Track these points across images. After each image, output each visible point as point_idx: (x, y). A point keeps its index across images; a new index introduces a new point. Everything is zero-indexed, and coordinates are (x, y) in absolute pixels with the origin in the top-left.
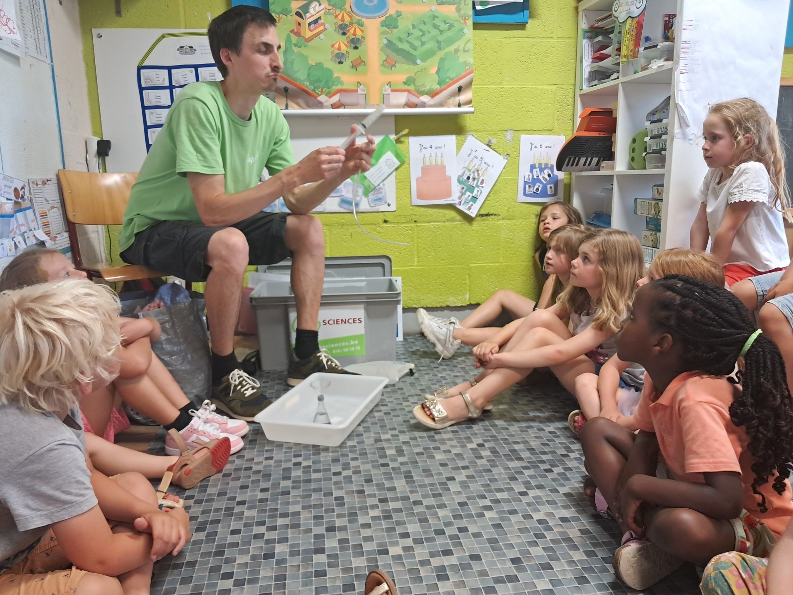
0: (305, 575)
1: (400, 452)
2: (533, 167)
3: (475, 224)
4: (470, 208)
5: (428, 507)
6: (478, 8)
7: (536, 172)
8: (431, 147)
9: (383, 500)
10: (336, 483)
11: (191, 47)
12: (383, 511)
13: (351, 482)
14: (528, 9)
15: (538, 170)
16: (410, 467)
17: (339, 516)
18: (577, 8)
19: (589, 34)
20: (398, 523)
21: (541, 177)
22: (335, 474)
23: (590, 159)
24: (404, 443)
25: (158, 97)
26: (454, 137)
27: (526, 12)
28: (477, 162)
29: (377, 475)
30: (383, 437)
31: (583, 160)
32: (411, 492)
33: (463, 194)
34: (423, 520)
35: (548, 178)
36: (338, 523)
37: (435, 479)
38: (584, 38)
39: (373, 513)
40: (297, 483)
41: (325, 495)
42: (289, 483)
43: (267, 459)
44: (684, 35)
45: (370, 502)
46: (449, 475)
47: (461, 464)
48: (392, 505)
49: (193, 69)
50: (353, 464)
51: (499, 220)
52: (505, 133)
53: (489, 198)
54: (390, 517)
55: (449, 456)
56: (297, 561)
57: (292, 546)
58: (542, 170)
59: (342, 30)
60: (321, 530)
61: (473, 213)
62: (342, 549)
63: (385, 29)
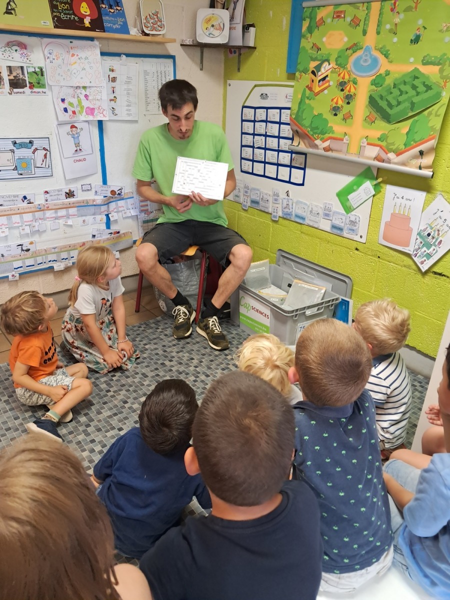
3: (425, 277)
4: (422, 263)
8: (403, 198)
11: (266, 95)
25: (248, 127)
26: (424, 194)
28: (440, 222)
33: (419, 248)
49: (265, 110)
53: (445, 259)
59: (341, 86)
63: (374, 87)
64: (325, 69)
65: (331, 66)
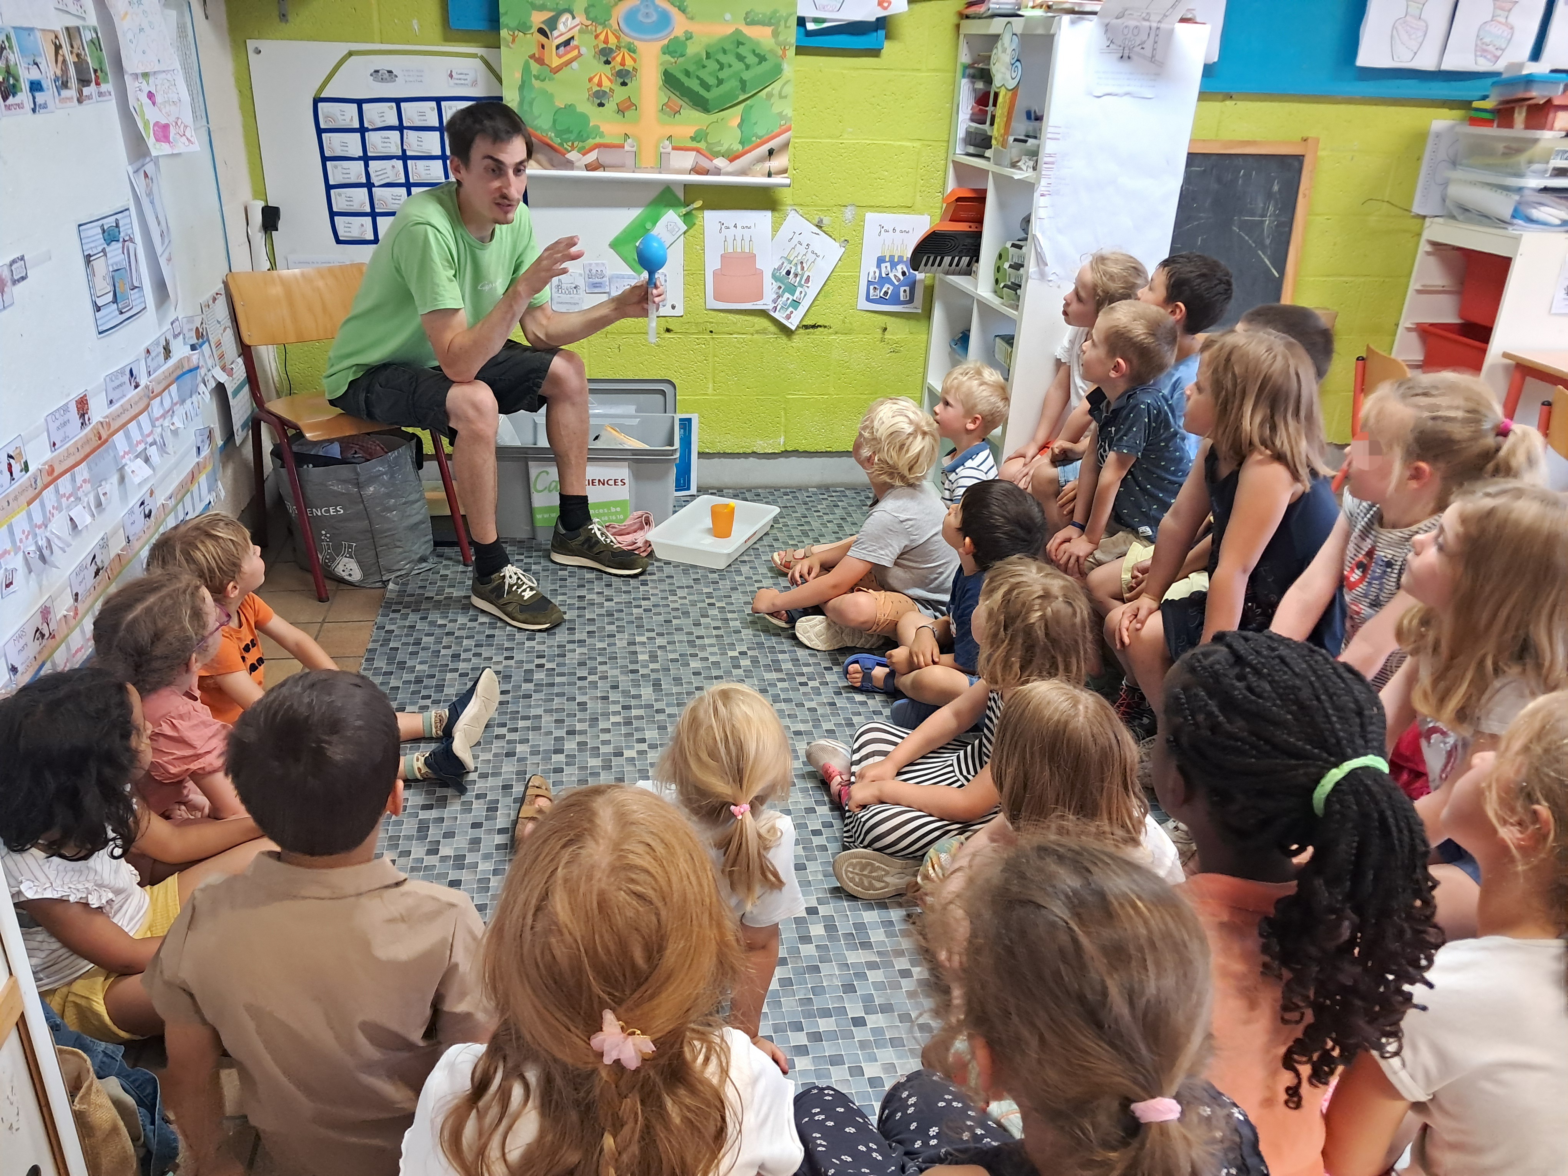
0: (544, 771)
1: (653, 658)
2: (881, 260)
3: (796, 338)
4: (788, 317)
5: (670, 716)
6: (810, 26)
7: (885, 267)
8: (735, 226)
9: (626, 708)
10: (580, 688)
11: (390, 72)
12: (624, 718)
13: (597, 688)
14: (883, 28)
15: (888, 264)
16: (660, 675)
17: (580, 721)
18: (958, 26)
19: (971, 71)
20: (637, 729)
21: (891, 276)
22: (580, 679)
23: (957, 258)
24: (659, 647)
25: (344, 144)
26: (769, 214)
27: (882, 33)
28: (801, 249)
29: (624, 681)
30: (638, 639)
31: (947, 260)
32: (656, 700)
33: (779, 297)
34: (662, 728)
35: (902, 278)
36: (579, 727)
37: (685, 688)
38: (964, 77)
39: (613, 719)
40: (539, 687)
41: (568, 700)
42: (530, 686)
43: (507, 658)
44: (1049, 147)
45: (613, 708)
46: (700, 685)
47: (715, 673)
48: (634, 712)
49: (394, 105)
50: (600, 668)
51: (831, 334)
52: (843, 209)
53: (816, 303)
54: (631, 723)
55: (705, 664)
56: (537, 759)
57: (532, 746)
58: (894, 265)
59: (604, 56)
60: (562, 733)
61: (792, 324)
62: (580, 750)
63: (668, 57)
64: (565, 26)
65: (577, 21)
